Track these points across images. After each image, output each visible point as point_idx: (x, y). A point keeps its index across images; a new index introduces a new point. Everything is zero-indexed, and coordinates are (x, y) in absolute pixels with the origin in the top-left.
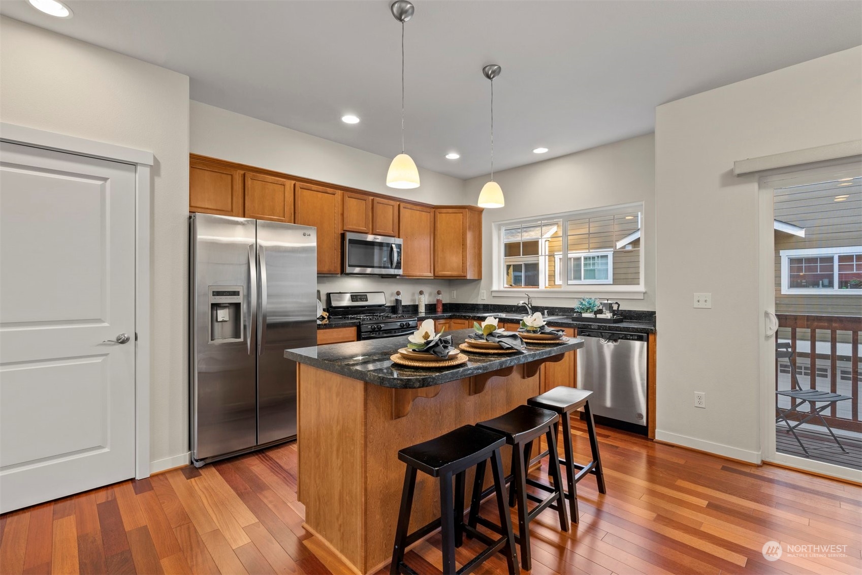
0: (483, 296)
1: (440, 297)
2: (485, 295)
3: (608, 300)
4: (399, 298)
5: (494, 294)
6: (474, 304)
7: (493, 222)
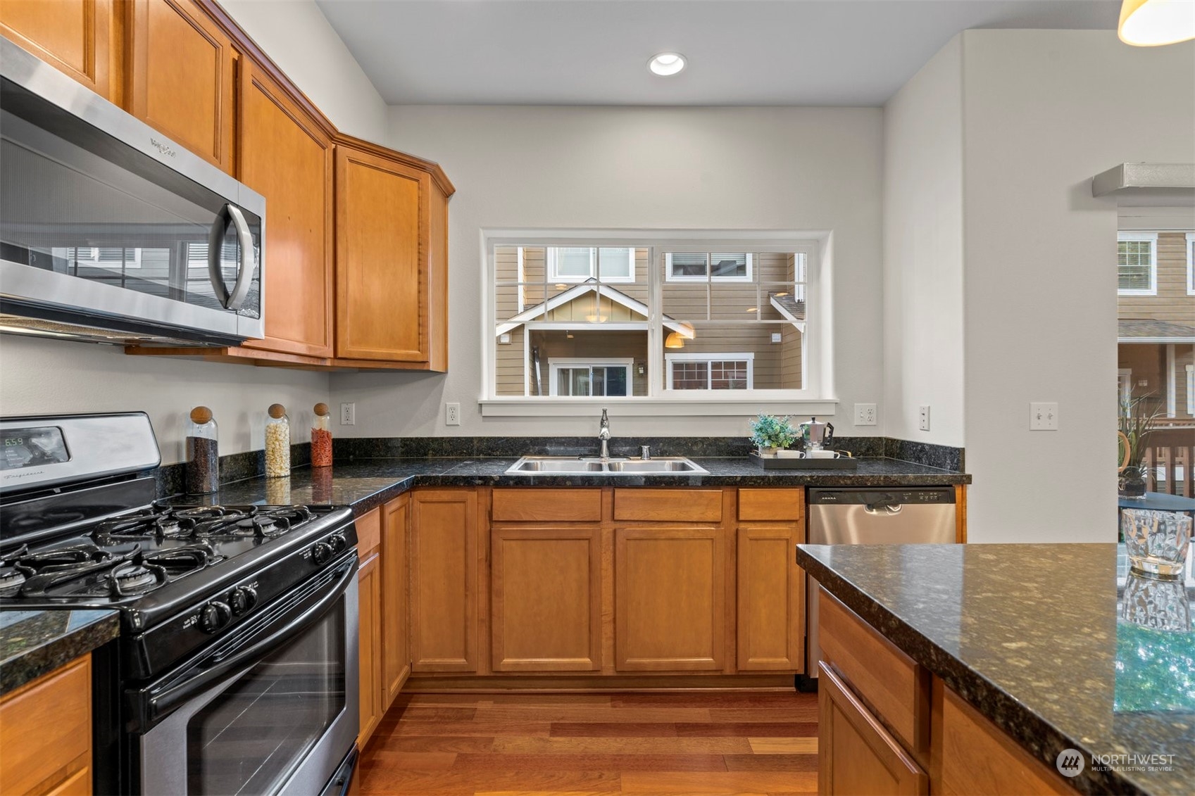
0: (453, 417)
1: (324, 423)
2: (458, 414)
3: (813, 419)
4: (203, 432)
5: (487, 411)
6: (422, 439)
7: (483, 228)
